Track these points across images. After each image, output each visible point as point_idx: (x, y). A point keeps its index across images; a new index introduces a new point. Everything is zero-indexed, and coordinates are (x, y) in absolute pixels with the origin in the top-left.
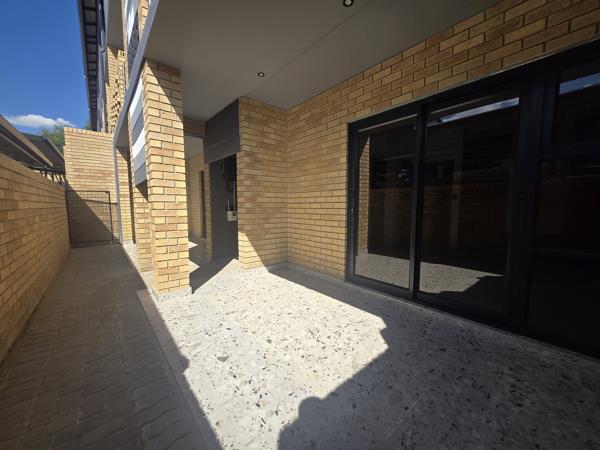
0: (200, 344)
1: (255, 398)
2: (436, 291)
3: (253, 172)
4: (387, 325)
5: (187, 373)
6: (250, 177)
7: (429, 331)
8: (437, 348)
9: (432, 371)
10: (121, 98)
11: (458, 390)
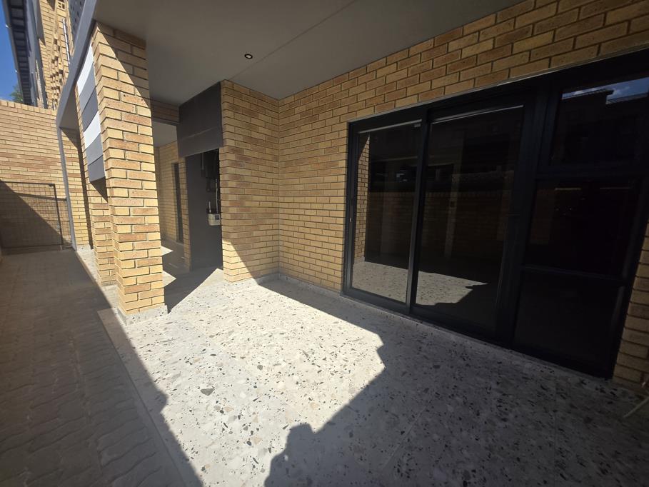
0: (179, 375)
1: (246, 434)
2: (431, 303)
3: (240, 172)
4: (384, 342)
5: (166, 412)
6: (236, 177)
7: (424, 347)
8: (431, 365)
9: (426, 390)
10: (64, 64)
11: (451, 409)
